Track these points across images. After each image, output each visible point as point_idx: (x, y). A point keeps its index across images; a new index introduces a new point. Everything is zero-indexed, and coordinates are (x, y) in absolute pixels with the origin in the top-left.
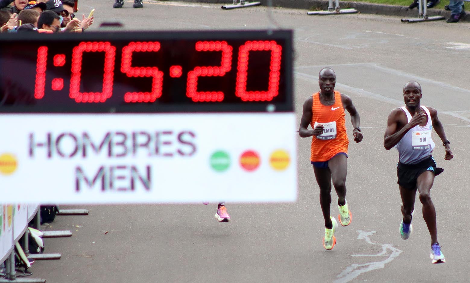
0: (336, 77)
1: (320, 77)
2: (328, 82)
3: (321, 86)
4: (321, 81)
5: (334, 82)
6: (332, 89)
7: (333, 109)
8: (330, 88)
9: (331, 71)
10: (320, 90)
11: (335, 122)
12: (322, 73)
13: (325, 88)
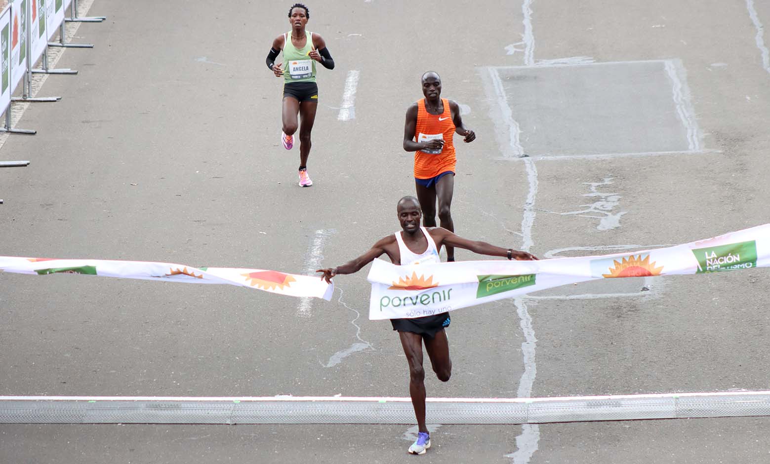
0: (441, 81)
1: (423, 82)
2: (432, 88)
3: (425, 92)
4: (425, 88)
5: (439, 86)
6: (438, 94)
7: (440, 119)
8: (436, 93)
9: (435, 75)
10: (424, 97)
11: (442, 134)
12: (425, 77)
13: (430, 94)
